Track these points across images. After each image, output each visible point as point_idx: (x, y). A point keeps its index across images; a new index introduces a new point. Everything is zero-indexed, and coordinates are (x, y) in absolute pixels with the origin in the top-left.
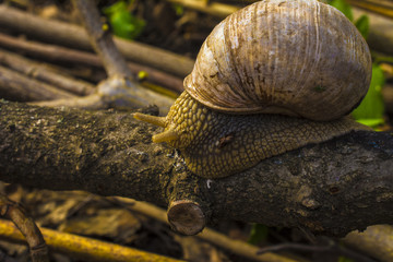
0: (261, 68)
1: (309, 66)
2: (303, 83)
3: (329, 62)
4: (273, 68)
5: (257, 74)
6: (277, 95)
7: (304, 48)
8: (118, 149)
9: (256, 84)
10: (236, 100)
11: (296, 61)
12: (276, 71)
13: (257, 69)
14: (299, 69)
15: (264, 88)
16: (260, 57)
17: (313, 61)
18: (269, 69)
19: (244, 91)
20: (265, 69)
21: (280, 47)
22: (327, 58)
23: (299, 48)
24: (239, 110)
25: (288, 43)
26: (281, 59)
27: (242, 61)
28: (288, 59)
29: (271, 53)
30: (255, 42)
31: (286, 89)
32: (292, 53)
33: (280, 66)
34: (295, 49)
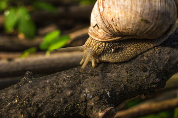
0: (114, 20)
1: (136, 15)
2: (134, 24)
3: (145, 12)
4: (119, 19)
5: (113, 23)
6: (124, 31)
7: (132, 7)
8: (45, 104)
9: (114, 27)
10: (107, 35)
11: (129, 14)
12: (120, 20)
13: (112, 20)
14: (131, 17)
15: (117, 28)
16: (112, 15)
17: (137, 12)
18: (117, 20)
19: (110, 31)
20: (116, 20)
21: (120, 8)
22: (144, 10)
23: (129, 7)
24: (110, 40)
25: (124, 6)
26: (122, 14)
27: (105, 18)
28: (125, 13)
29: (117, 12)
30: (109, 7)
31: (127, 28)
32: (126, 10)
33: (122, 17)
34: (127, 8)
